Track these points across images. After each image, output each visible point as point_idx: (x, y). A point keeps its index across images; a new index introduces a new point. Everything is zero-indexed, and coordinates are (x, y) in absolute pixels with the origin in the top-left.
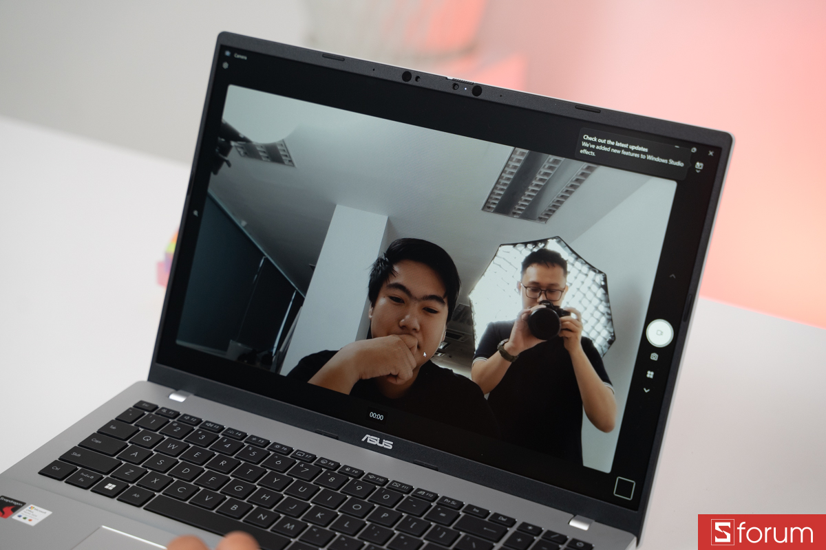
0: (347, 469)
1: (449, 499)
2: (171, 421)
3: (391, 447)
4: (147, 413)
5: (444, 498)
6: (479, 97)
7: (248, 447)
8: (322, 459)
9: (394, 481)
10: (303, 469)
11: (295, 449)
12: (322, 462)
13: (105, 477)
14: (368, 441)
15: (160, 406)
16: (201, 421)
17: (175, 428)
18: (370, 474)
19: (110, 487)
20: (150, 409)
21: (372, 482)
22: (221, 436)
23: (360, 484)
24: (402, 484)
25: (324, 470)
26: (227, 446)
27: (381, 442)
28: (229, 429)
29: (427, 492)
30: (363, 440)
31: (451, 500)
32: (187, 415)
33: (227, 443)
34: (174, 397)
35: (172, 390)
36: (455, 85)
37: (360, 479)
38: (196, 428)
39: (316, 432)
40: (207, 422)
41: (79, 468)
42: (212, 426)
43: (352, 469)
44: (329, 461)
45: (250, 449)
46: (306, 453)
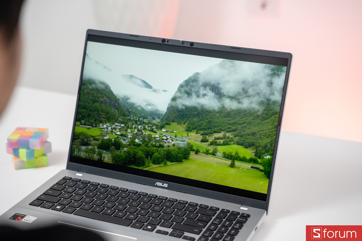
0: (151, 195)
1: (192, 203)
2: (78, 183)
3: (167, 186)
4: (68, 181)
5: (190, 202)
6: (193, 47)
7: (110, 190)
8: (140, 192)
9: (170, 198)
10: (134, 196)
11: (129, 190)
12: (141, 193)
13: (56, 204)
14: (158, 185)
15: (73, 178)
16: (90, 182)
17: (80, 185)
18: (160, 196)
19: (58, 207)
20: (69, 179)
21: (161, 199)
22: (99, 187)
23: (156, 200)
24: (173, 199)
25: (142, 196)
26: (102, 190)
27: (163, 185)
28: (102, 184)
29: (183, 201)
30: (156, 184)
31: (193, 203)
32: (85, 180)
33: (102, 189)
34: (78, 174)
35: (77, 172)
36: (183, 43)
37: (157, 198)
38: (89, 185)
39: (136, 183)
40: (93, 182)
41: (45, 202)
42: (95, 183)
43: (153, 195)
44: (143, 193)
45: (112, 190)
46: (134, 191)
